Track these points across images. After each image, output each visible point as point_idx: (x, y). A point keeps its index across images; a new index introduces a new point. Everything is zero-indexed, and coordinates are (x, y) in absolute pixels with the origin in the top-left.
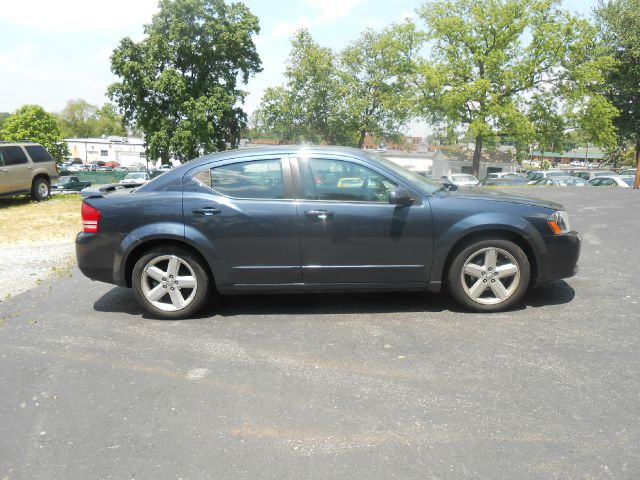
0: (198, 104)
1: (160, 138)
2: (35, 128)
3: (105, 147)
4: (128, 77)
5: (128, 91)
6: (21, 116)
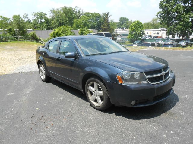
0: (186, 16)
1: (171, 28)
2: (137, 27)
3: (159, 32)
4: (164, 9)
5: (163, 13)
6: (134, 24)
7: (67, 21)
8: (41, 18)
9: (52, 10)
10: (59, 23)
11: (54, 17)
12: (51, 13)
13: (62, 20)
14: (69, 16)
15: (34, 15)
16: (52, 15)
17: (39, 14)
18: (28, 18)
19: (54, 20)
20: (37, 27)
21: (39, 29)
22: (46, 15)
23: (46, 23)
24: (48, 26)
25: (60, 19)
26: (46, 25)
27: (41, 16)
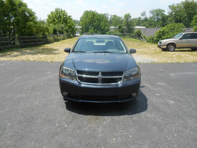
7: (186, 17)
8: (158, 15)
9: (171, 5)
10: (176, 20)
11: (172, 13)
12: (169, 9)
13: (180, 17)
14: (189, 12)
15: (152, 12)
16: (170, 11)
17: (157, 11)
18: (145, 15)
19: (171, 17)
20: (152, 25)
21: (154, 26)
22: (164, 11)
23: (162, 20)
24: (163, 23)
25: (178, 15)
26: (161, 22)
27: (159, 12)
